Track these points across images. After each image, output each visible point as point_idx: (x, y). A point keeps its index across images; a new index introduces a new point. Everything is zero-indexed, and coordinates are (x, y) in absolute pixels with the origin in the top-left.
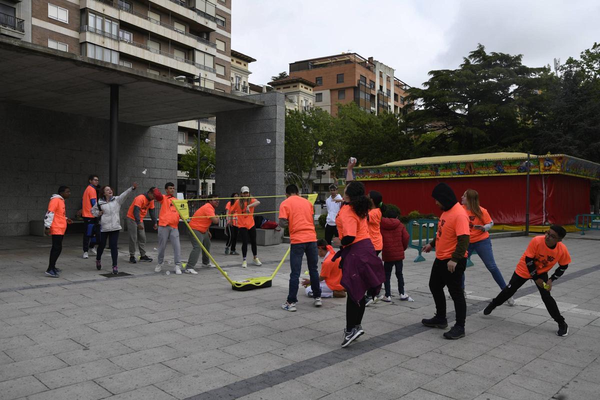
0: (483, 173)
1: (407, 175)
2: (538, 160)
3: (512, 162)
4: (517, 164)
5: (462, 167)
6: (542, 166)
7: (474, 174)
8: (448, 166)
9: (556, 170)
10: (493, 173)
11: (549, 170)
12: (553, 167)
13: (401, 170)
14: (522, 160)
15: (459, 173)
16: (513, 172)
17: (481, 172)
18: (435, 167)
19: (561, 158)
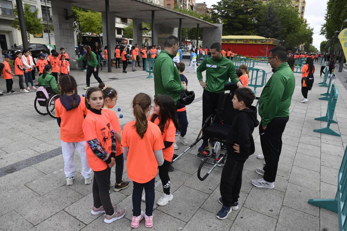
0: (251, 43)
1: (227, 42)
2: (267, 40)
3: (259, 40)
4: (261, 41)
5: (245, 40)
6: (268, 42)
7: (248, 42)
8: (240, 40)
9: (271, 43)
10: (254, 43)
11: (269, 43)
12: (271, 42)
13: (225, 40)
14: (262, 40)
15: (244, 42)
16: (259, 43)
17: (250, 42)
18: (236, 40)
19: (273, 40)
